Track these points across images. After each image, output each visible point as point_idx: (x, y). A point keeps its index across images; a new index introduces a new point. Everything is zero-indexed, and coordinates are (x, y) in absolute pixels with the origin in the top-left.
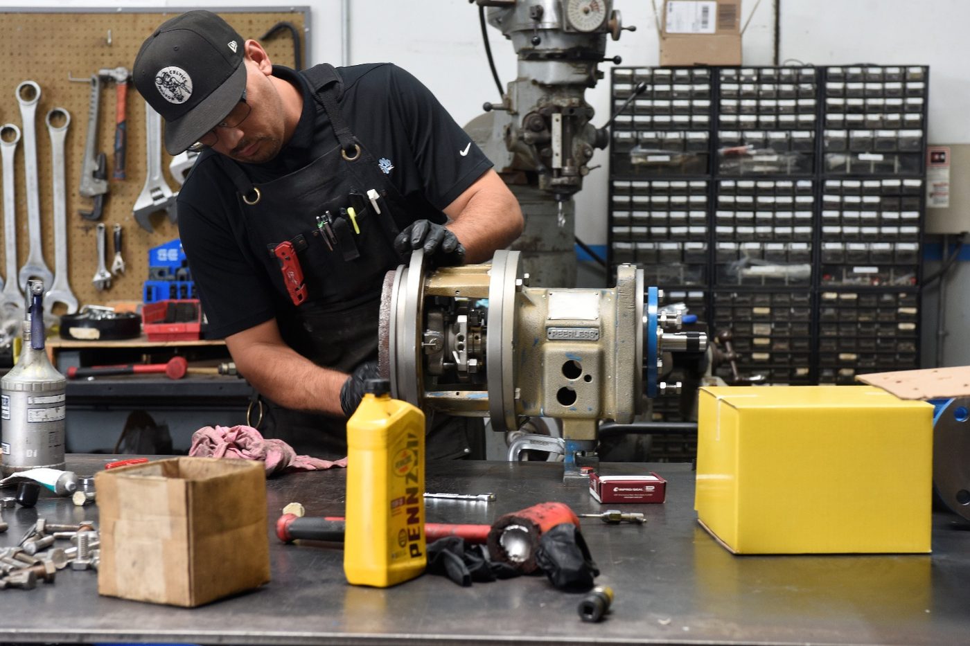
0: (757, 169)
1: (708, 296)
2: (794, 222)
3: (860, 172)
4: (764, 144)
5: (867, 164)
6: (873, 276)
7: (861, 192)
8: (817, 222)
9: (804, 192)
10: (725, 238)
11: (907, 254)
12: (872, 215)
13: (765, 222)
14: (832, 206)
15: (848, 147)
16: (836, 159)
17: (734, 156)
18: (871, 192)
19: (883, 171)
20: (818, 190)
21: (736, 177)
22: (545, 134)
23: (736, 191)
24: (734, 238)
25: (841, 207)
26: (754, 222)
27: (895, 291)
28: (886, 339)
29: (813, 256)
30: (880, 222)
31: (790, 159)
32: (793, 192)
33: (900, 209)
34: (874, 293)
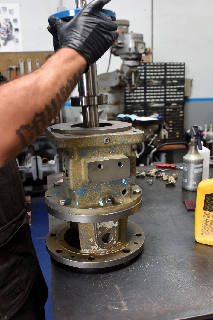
0: (154, 84)
1: (145, 111)
2: (161, 95)
3: (173, 84)
4: (155, 79)
5: (174, 83)
6: (175, 106)
7: (173, 88)
8: (165, 95)
9: (163, 89)
10: (148, 99)
11: (181, 101)
12: (175, 93)
13: (155, 95)
14: (168, 92)
15: (171, 79)
16: (168, 82)
17: (149, 82)
18: (175, 88)
19: (176, 84)
20: (165, 88)
21: (150, 86)
22: (130, 77)
23: (150, 89)
24: (150, 99)
25: (170, 92)
26: (153, 95)
27: (179, 108)
28: (178, 118)
29: (165, 102)
30: (177, 95)
31: (160, 82)
32: (161, 89)
33: (180, 92)
34: (176, 109)
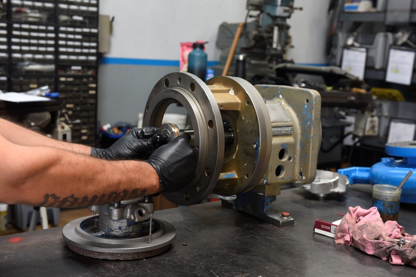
0: (30, 19)
1: (9, 79)
2: (47, 46)
3: (74, 24)
4: (33, 8)
5: (76, 21)
6: (79, 71)
7: (74, 33)
8: (57, 46)
9: (50, 32)
10: (16, 51)
11: (91, 61)
12: (78, 44)
13: (34, 45)
14: (63, 39)
15: (70, 13)
16: (63, 18)
17: (19, 12)
18: (78, 33)
19: (82, 25)
20: (57, 31)
21: (20, 23)
23: (21, 29)
24: (21, 52)
25: (66, 39)
26: (29, 45)
27: (88, 77)
28: (84, 98)
29: (56, 61)
30: (82, 47)
31: (44, 16)
32: (46, 31)
33: (89, 41)
34: (81, 77)
